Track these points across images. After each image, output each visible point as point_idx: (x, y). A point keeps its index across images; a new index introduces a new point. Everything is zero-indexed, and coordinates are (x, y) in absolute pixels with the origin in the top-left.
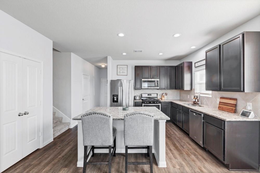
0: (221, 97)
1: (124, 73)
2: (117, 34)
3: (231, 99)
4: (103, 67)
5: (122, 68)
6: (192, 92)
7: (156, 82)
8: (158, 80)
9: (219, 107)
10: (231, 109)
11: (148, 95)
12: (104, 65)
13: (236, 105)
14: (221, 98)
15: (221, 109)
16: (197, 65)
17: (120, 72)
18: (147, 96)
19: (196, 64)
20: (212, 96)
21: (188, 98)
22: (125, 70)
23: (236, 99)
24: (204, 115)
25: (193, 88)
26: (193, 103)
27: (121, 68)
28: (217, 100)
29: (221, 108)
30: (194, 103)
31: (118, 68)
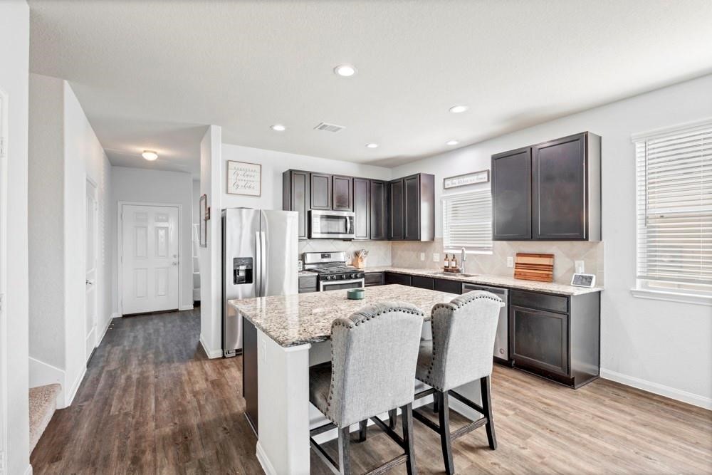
0: (518, 252)
1: (250, 187)
2: (334, 69)
3: (541, 256)
4: (146, 161)
5: (243, 172)
6: (436, 244)
7: (348, 221)
8: (353, 214)
9: (515, 275)
10: (544, 276)
11: (322, 257)
12: (155, 153)
13: (550, 268)
14: (519, 255)
15: (520, 277)
16: (449, 184)
17: (238, 186)
18: (318, 258)
19: (447, 182)
20: (494, 253)
21: (422, 261)
22: (252, 179)
23: (551, 256)
24: (509, 291)
25: (437, 236)
26: (443, 270)
27: (240, 172)
28: (506, 260)
29: (520, 274)
30: (445, 269)
31: (231, 172)
